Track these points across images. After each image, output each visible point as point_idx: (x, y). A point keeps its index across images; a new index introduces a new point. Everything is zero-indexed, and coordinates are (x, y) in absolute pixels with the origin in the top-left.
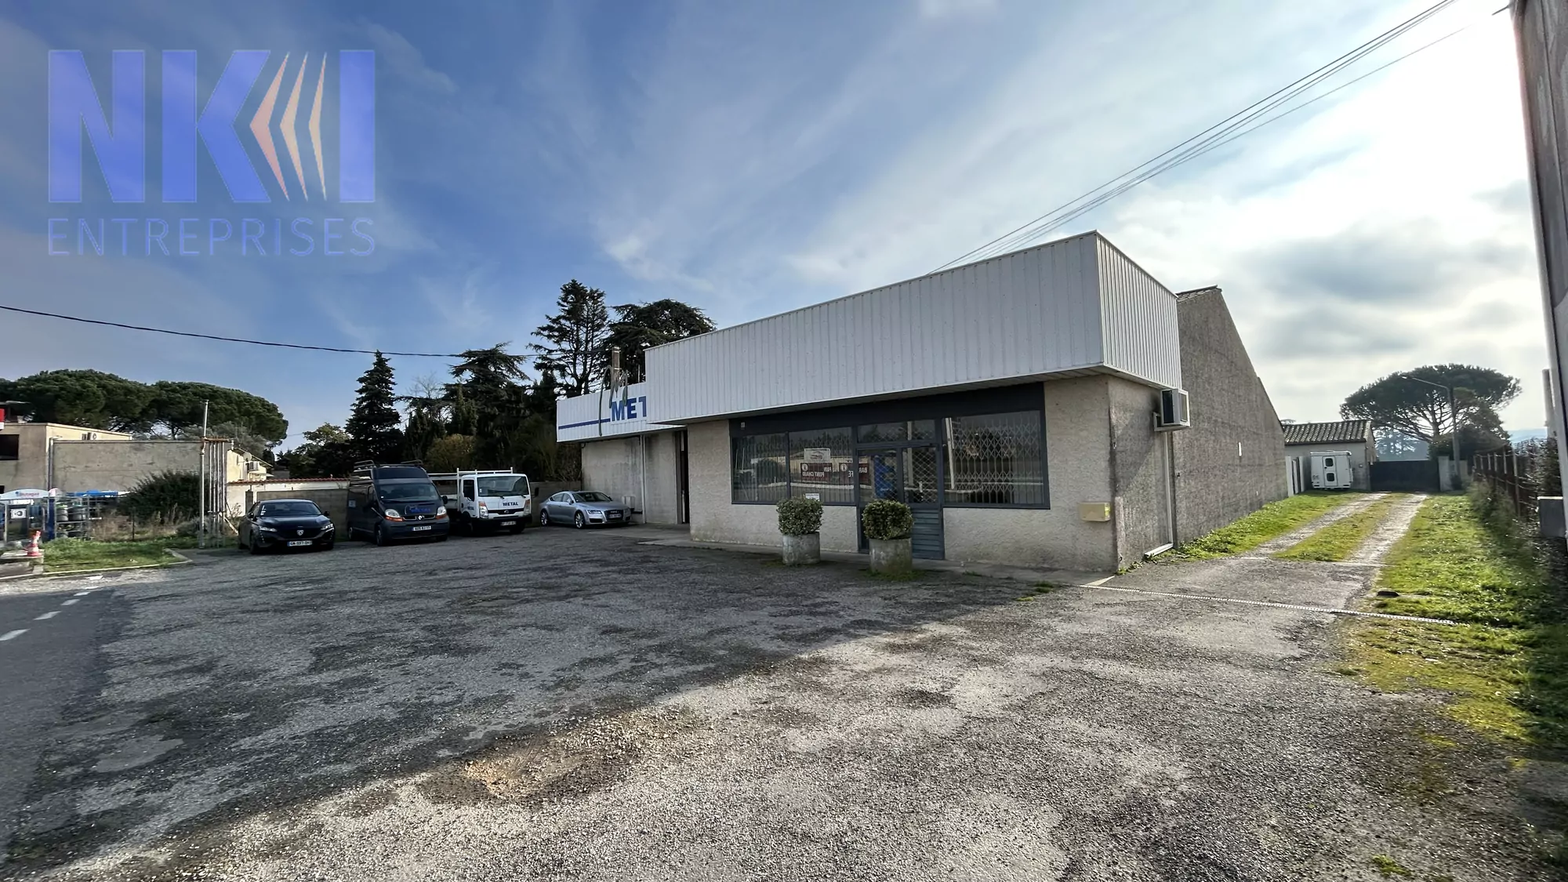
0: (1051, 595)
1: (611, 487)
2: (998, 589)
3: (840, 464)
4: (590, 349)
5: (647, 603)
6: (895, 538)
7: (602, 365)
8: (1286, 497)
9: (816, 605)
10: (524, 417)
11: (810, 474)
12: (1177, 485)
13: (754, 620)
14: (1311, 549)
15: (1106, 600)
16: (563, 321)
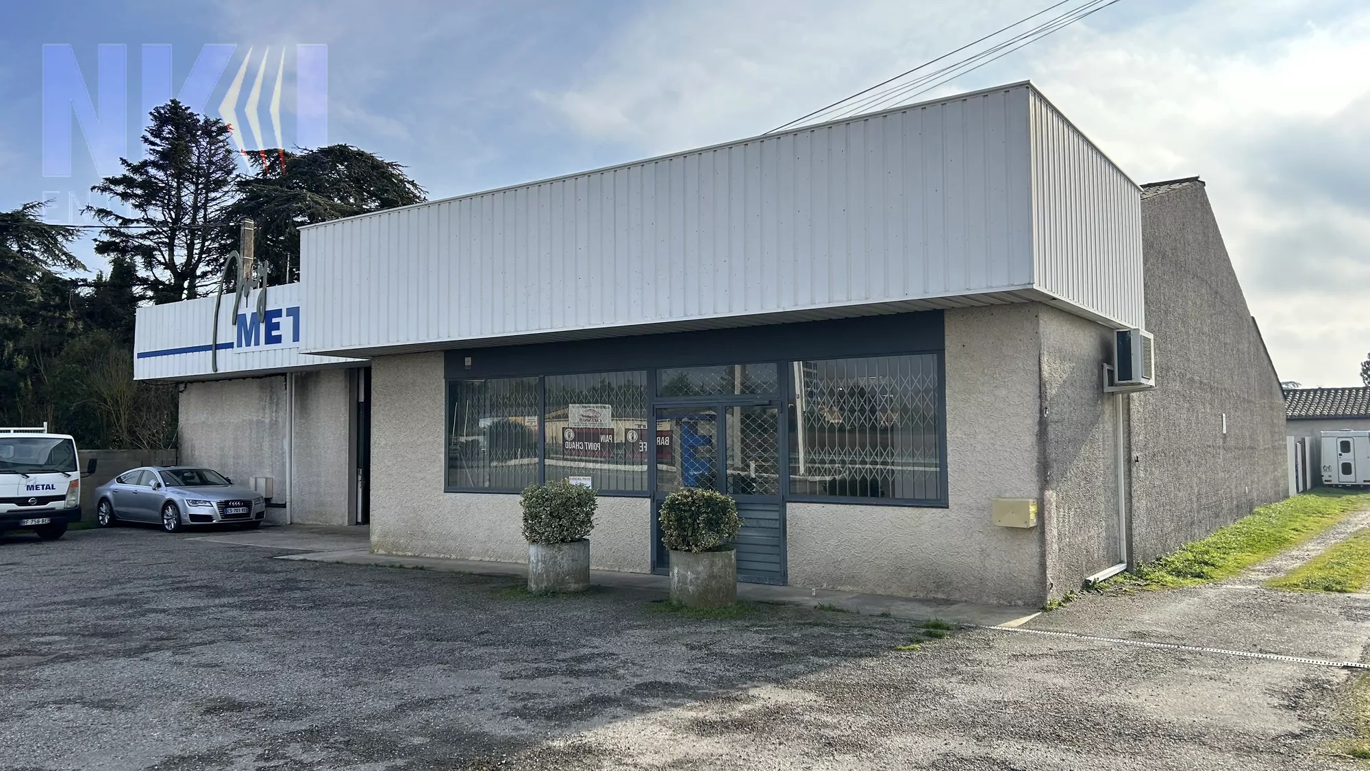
0: (947, 641)
1: (231, 461)
2: (869, 632)
3: (627, 430)
4: (200, 221)
5: (290, 658)
6: (710, 550)
7: (223, 249)
8: (1287, 497)
9: (579, 660)
10: (72, 335)
11: (577, 445)
12: (1134, 475)
13: (476, 685)
14: (1318, 574)
15: (1028, 649)
16: (152, 171)
